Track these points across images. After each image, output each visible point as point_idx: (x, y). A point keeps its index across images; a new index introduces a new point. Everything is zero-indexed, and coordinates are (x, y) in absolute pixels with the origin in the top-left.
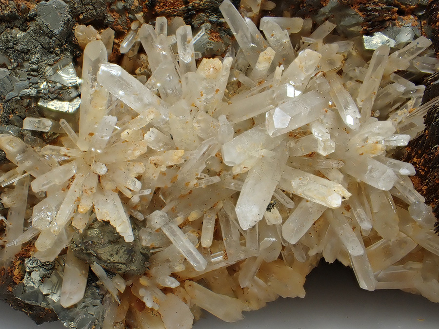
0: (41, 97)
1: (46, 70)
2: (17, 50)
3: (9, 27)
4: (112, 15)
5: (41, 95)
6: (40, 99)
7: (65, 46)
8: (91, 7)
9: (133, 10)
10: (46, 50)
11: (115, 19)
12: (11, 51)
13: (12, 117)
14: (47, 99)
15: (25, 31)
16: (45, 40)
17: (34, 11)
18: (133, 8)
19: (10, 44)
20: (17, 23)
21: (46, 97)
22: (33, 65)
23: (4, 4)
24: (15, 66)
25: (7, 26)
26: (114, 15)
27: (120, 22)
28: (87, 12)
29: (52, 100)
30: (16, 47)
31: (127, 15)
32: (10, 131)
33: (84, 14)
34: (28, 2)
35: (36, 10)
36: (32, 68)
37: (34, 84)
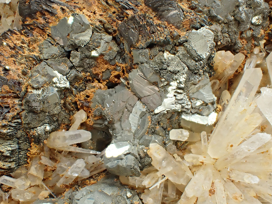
0: (184, 112)
1: (190, 89)
2: (170, 71)
3: (161, 51)
4: (241, 41)
5: (184, 110)
6: (183, 113)
7: (205, 68)
8: (227, 35)
9: (259, 38)
10: (191, 71)
11: (243, 45)
12: (164, 72)
13: (158, 128)
14: (189, 114)
15: (174, 54)
16: (191, 63)
17: (184, 37)
18: (259, 36)
19: (165, 66)
20: (169, 47)
21: (189, 112)
22: (181, 85)
23: (159, 31)
24: (165, 84)
25: (160, 50)
26: (243, 42)
27: (246, 48)
28: (223, 39)
29: (193, 114)
30: (169, 69)
31: (253, 42)
32: (157, 141)
33: (221, 41)
34: (179, 29)
35: (186, 37)
36: (180, 86)
37: (180, 100)
